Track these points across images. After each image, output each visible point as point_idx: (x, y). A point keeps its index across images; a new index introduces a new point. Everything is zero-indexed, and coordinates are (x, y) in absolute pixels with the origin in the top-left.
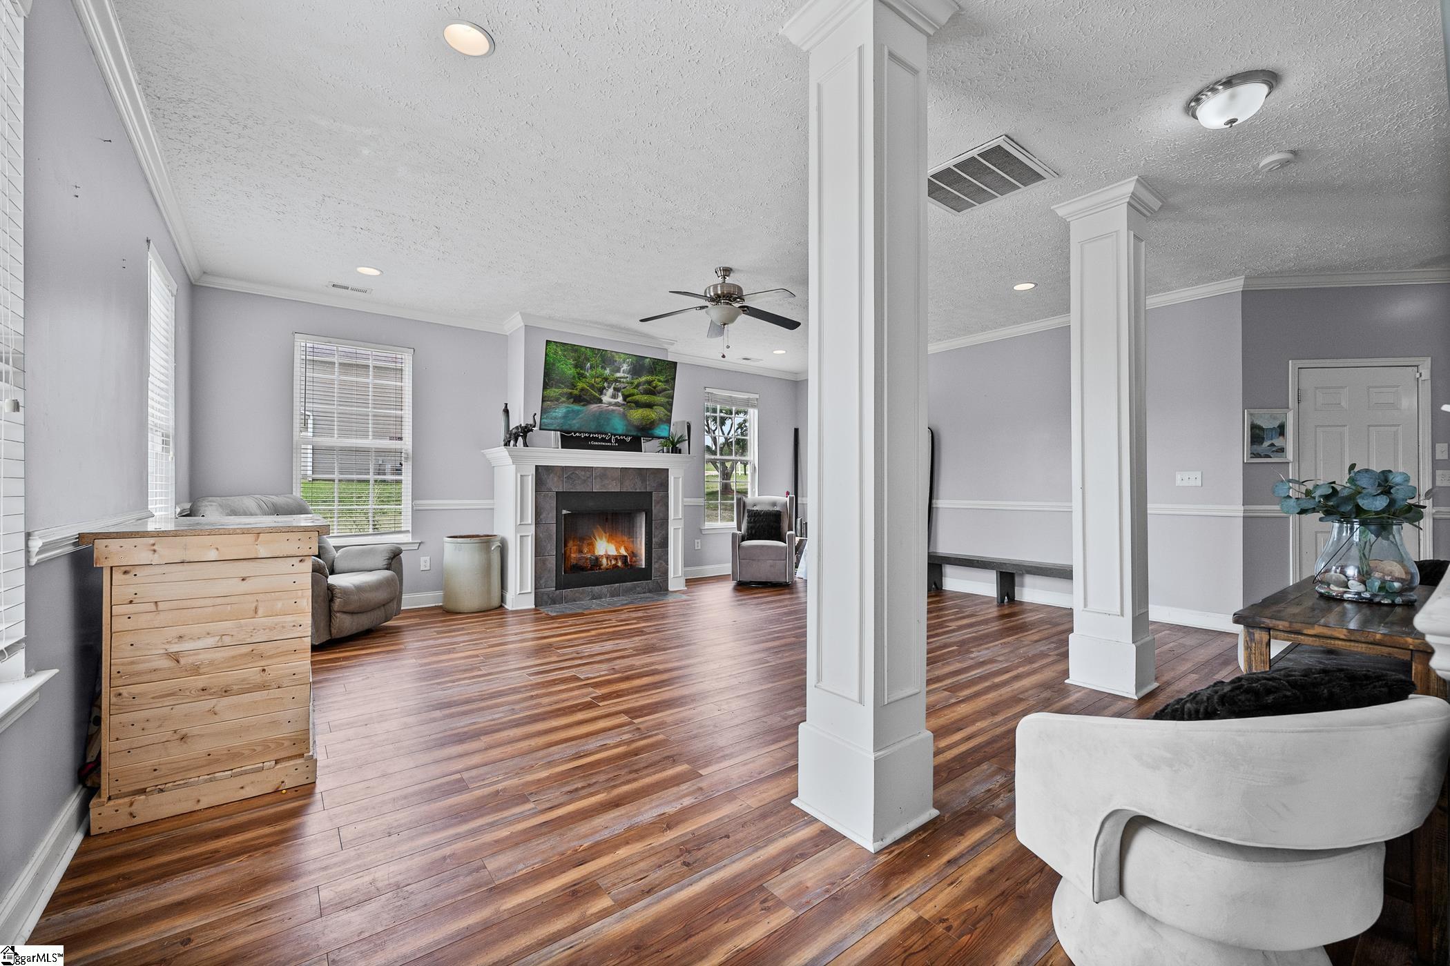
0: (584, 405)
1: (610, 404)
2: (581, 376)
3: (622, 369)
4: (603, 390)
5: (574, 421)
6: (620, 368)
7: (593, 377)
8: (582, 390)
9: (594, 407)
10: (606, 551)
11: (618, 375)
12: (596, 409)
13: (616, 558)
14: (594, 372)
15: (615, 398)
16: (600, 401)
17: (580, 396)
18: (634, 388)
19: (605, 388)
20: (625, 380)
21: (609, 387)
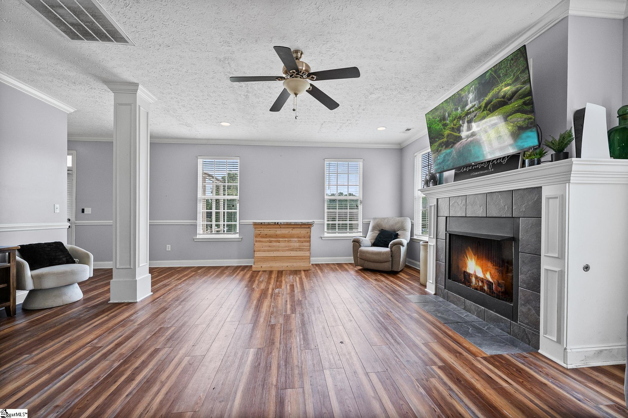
0: (452, 147)
1: (468, 137)
2: (445, 125)
3: (469, 100)
4: (460, 128)
5: (449, 162)
6: (468, 100)
7: (452, 121)
8: (448, 136)
9: (458, 145)
10: (475, 272)
11: (467, 108)
12: (459, 146)
13: (482, 280)
14: (451, 118)
15: (470, 130)
16: (460, 138)
17: (448, 141)
18: (484, 110)
19: (461, 126)
20: (473, 109)
21: (463, 123)
